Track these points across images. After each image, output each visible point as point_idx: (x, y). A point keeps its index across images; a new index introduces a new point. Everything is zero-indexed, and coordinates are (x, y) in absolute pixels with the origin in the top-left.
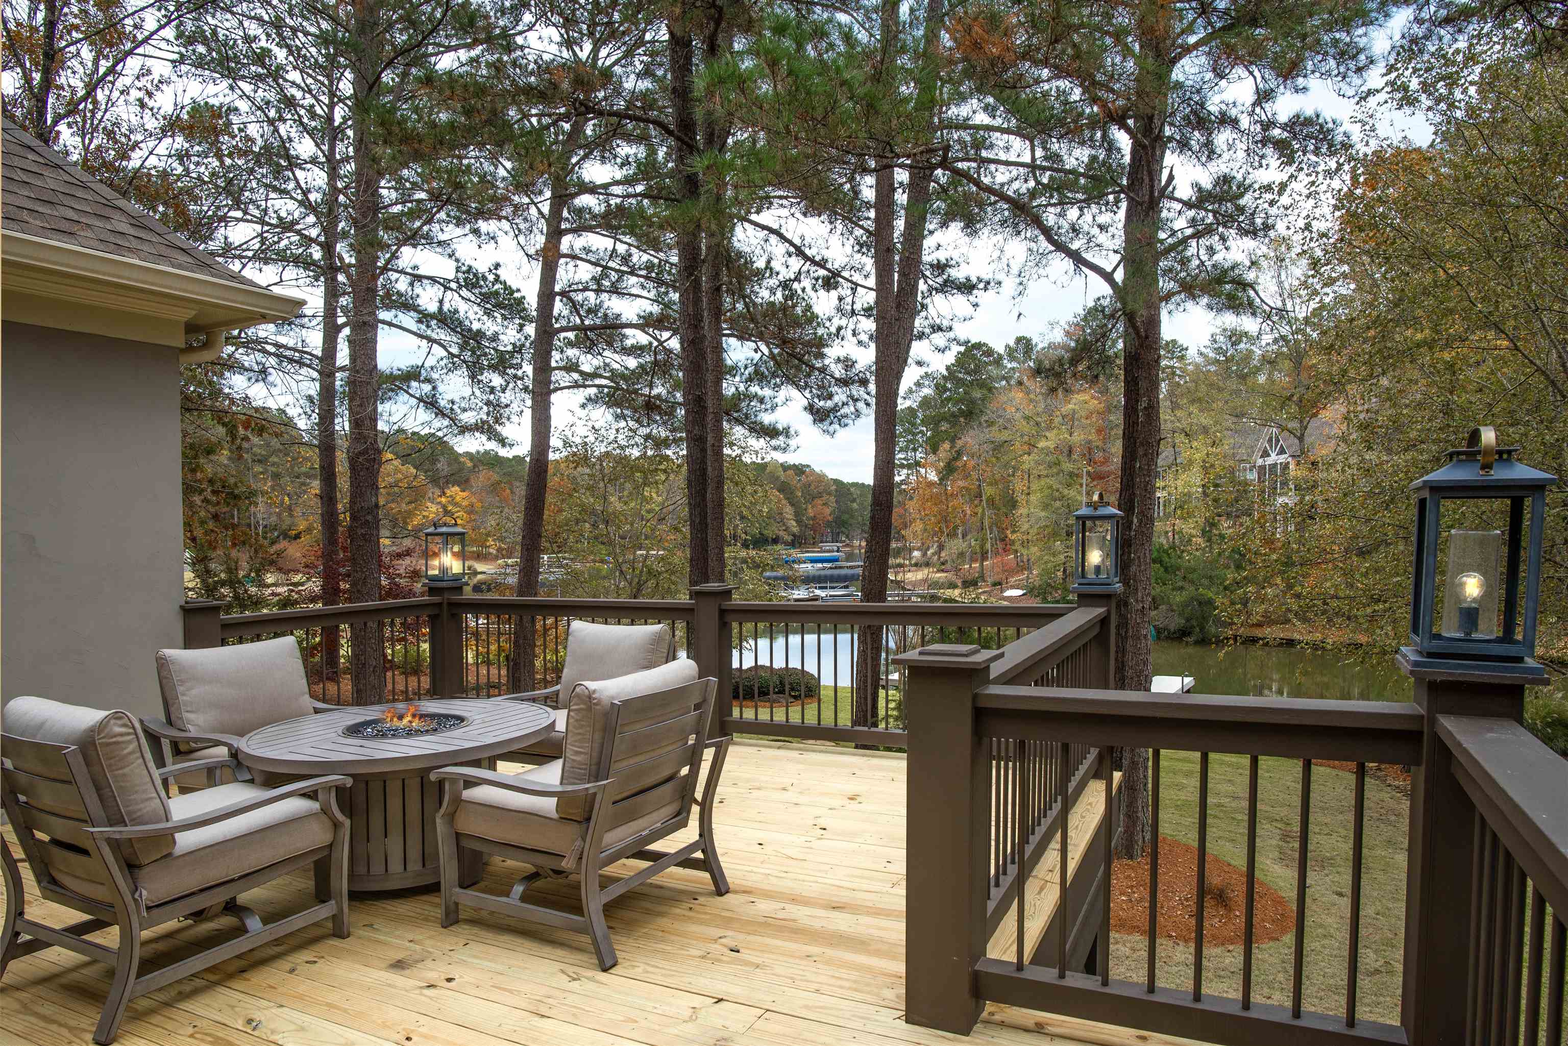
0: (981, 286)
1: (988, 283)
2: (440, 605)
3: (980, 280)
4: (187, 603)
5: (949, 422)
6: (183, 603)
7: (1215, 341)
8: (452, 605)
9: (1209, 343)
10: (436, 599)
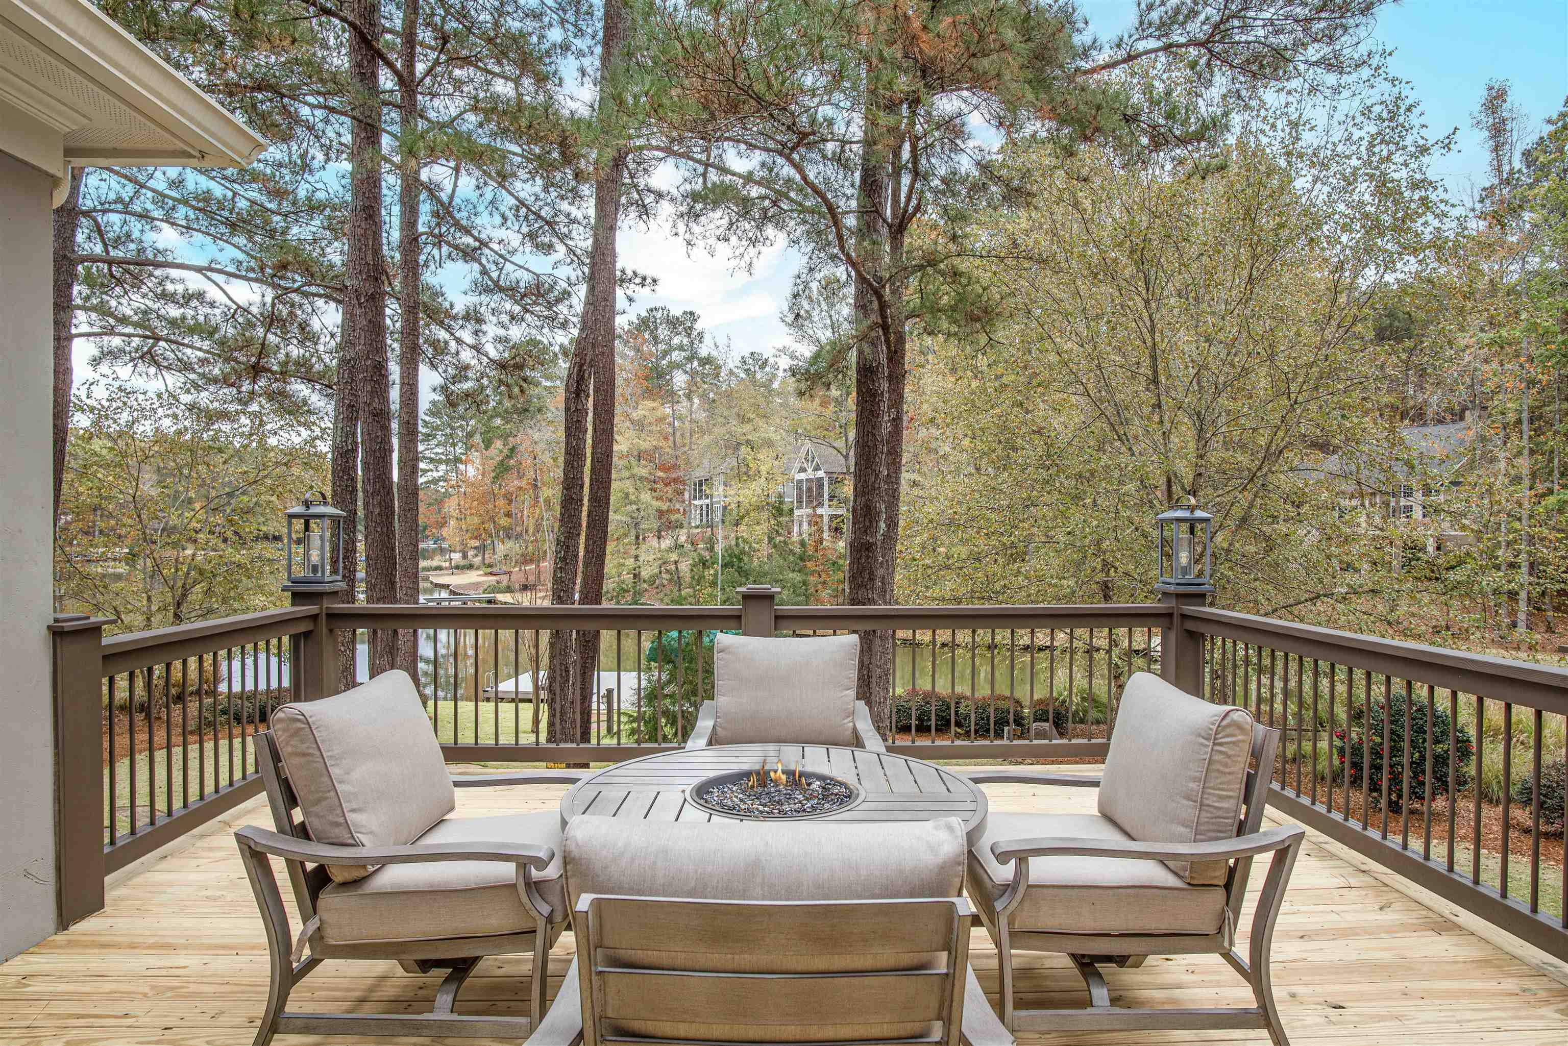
0: (638, 280)
1: (644, 279)
2: (314, 618)
3: (635, 274)
4: (56, 620)
5: (503, 418)
6: (51, 622)
7: (745, 362)
8: (333, 617)
9: (739, 364)
10: (310, 609)
